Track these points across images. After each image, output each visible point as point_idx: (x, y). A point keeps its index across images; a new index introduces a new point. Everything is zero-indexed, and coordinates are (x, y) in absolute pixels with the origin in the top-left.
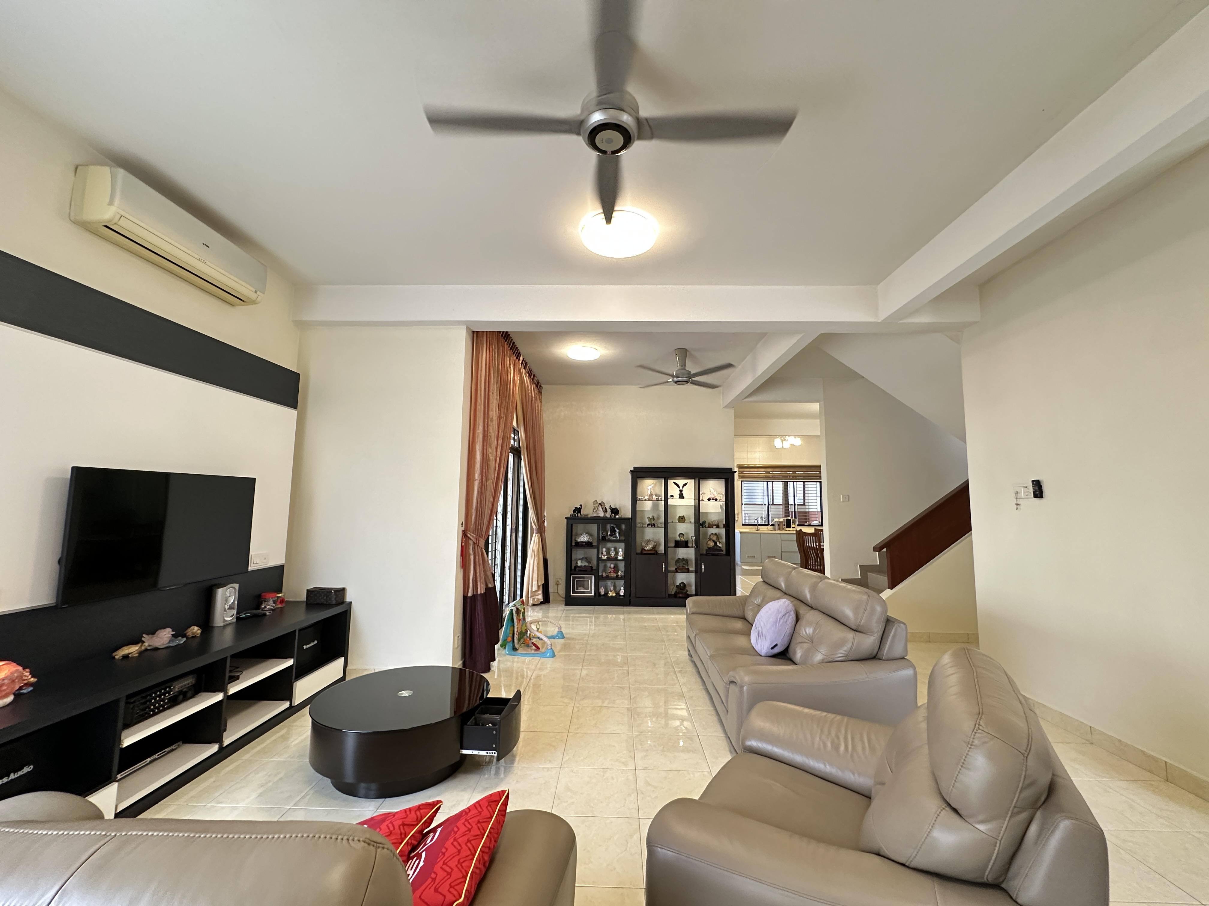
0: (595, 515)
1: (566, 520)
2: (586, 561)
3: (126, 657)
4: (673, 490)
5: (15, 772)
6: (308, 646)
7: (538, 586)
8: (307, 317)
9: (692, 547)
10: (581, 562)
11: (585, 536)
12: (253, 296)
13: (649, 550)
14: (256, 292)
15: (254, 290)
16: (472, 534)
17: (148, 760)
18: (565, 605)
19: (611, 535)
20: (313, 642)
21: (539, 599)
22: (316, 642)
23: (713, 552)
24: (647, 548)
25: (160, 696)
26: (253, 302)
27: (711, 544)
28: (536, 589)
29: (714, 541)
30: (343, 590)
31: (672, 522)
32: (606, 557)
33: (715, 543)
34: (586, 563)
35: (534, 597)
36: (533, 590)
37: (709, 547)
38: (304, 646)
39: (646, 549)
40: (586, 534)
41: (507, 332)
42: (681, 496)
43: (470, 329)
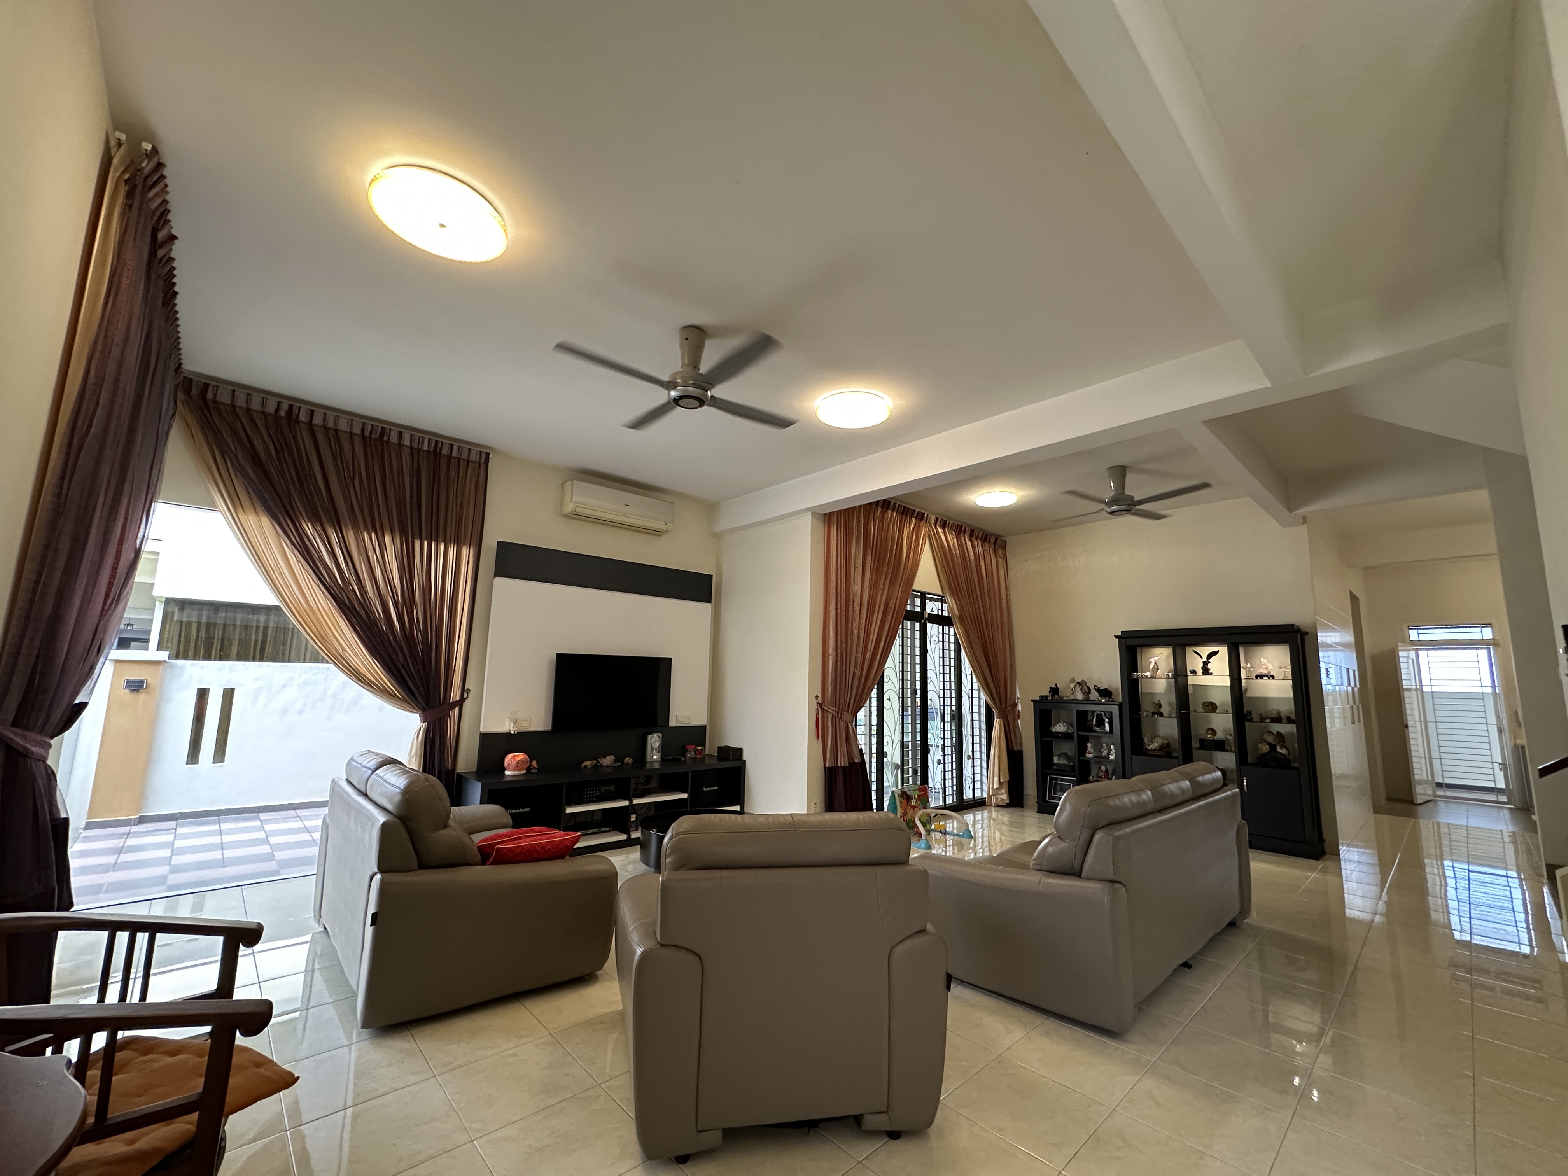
0: (1072, 697)
1: (1032, 703)
2: (1066, 759)
3: (585, 767)
4: (1195, 662)
5: (522, 809)
6: (708, 789)
7: (1000, 783)
8: (719, 528)
9: (1231, 751)
10: (1059, 759)
11: (1062, 726)
12: (664, 527)
13: (1154, 750)
14: (666, 524)
15: (664, 523)
16: (830, 707)
17: (591, 831)
18: (1037, 812)
19: (1097, 726)
20: (713, 787)
21: (1003, 800)
22: (716, 788)
23: (1271, 760)
24: (1151, 746)
25: (590, 791)
26: (667, 531)
27: (1265, 748)
28: (998, 787)
29: (1269, 744)
30: (740, 750)
31: (1195, 711)
32: (1091, 755)
33: (1273, 747)
34: (1065, 761)
35: (997, 796)
36: (995, 788)
37: (1261, 752)
38: (704, 788)
39: (1149, 748)
40: (1064, 722)
41: (884, 500)
42: (1206, 672)
43: (819, 514)
